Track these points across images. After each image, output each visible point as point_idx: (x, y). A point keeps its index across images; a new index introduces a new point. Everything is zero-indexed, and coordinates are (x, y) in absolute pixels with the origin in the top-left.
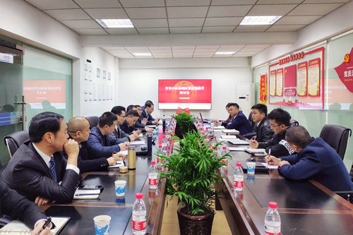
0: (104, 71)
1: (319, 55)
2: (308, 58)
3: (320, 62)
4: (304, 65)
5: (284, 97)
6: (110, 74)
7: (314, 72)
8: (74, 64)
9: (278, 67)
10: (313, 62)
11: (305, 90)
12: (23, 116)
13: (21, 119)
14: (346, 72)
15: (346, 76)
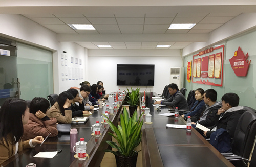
0: (77, 59)
1: (221, 50)
2: (215, 52)
3: (222, 55)
4: (213, 56)
5: (201, 78)
6: (81, 60)
7: (218, 61)
8: (54, 54)
9: (198, 57)
10: (218, 55)
11: (212, 73)
12: (18, 92)
13: (17, 93)
14: (235, 63)
15: (235, 65)
